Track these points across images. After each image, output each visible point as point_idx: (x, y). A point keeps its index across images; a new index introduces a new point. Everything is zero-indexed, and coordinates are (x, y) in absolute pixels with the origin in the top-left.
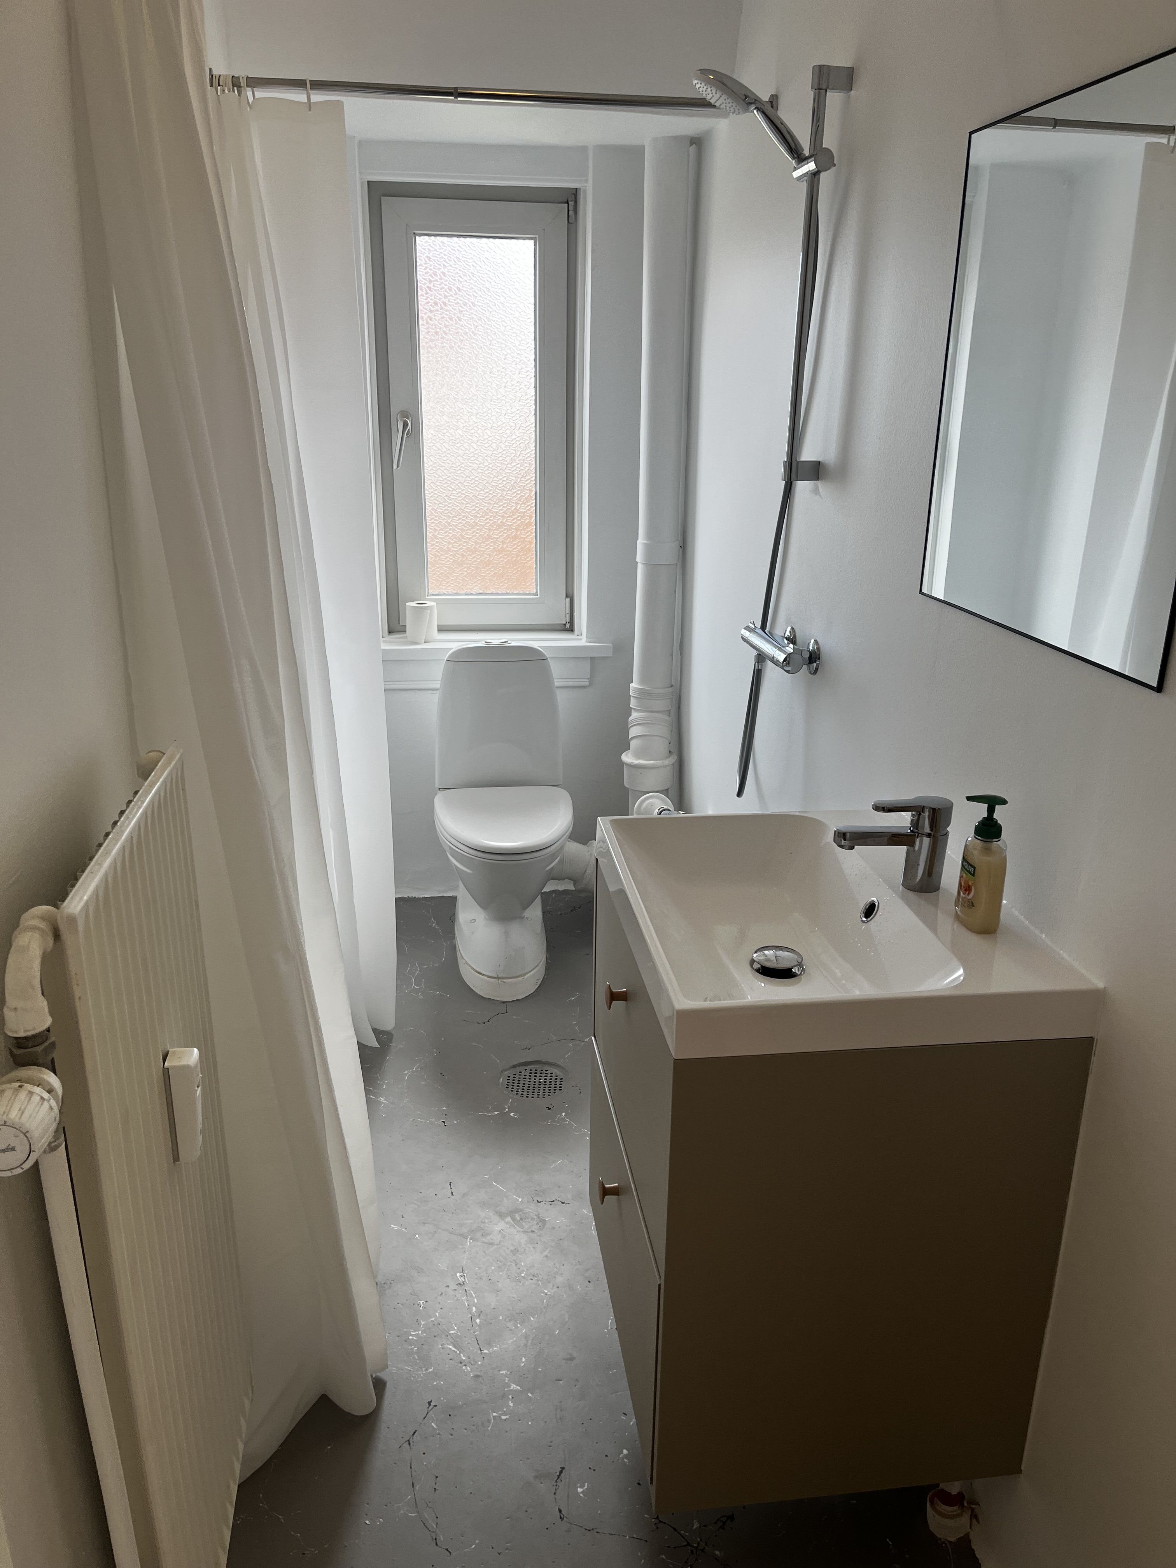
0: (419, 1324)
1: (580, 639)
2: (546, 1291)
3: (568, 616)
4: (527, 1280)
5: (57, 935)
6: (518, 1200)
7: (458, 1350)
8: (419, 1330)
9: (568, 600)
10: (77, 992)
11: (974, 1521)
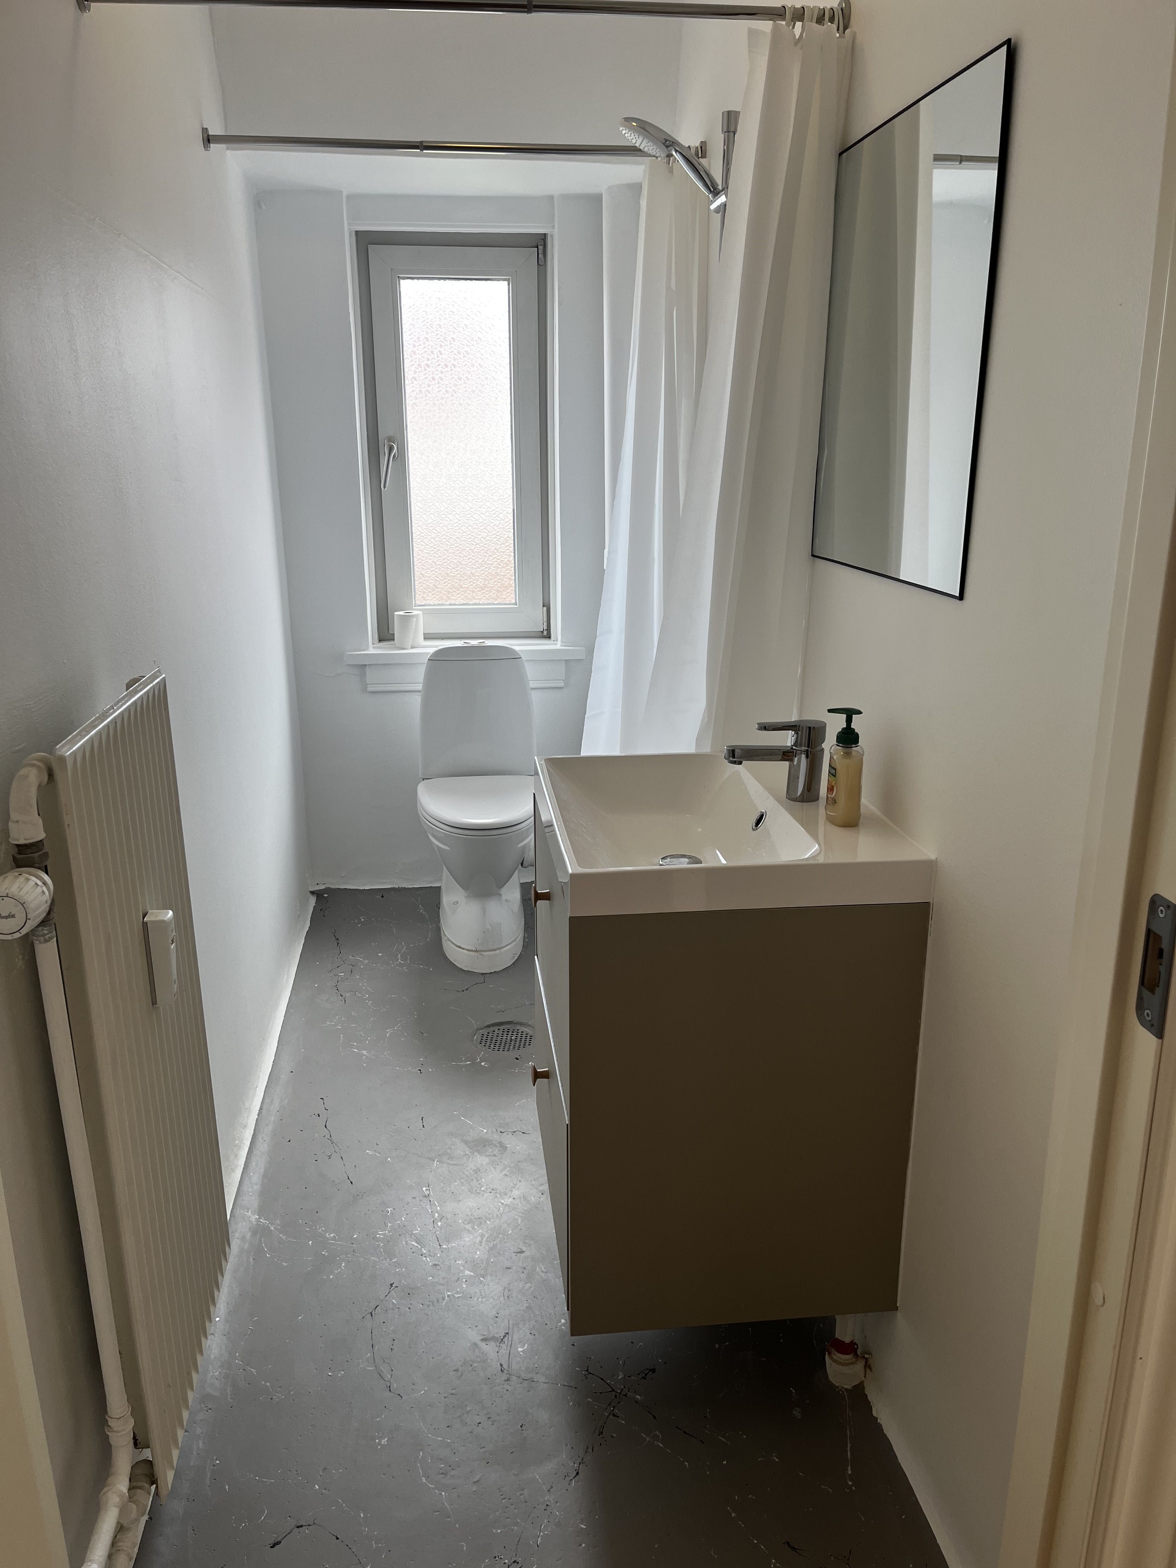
0: (387, 1226)
1: (556, 644)
2: (502, 1201)
3: (545, 624)
4: (486, 1193)
5: (51, 775)
6: (483, 1131)
7: (420, 1245)
8: (385, 1231)
9: (545, 608)
10: (67, 820)
11: (868, 1370)
